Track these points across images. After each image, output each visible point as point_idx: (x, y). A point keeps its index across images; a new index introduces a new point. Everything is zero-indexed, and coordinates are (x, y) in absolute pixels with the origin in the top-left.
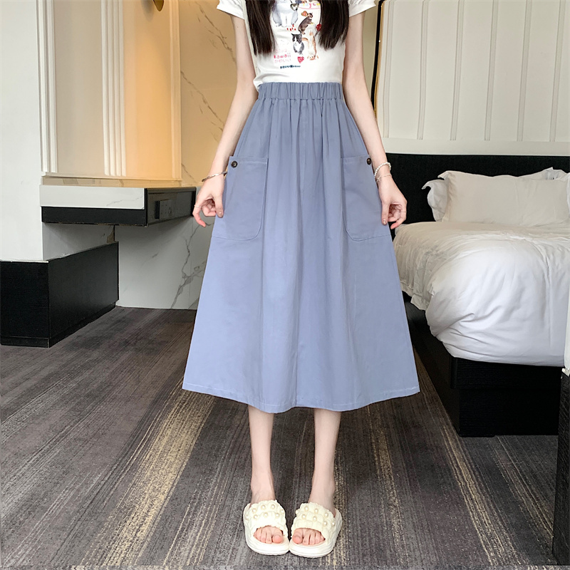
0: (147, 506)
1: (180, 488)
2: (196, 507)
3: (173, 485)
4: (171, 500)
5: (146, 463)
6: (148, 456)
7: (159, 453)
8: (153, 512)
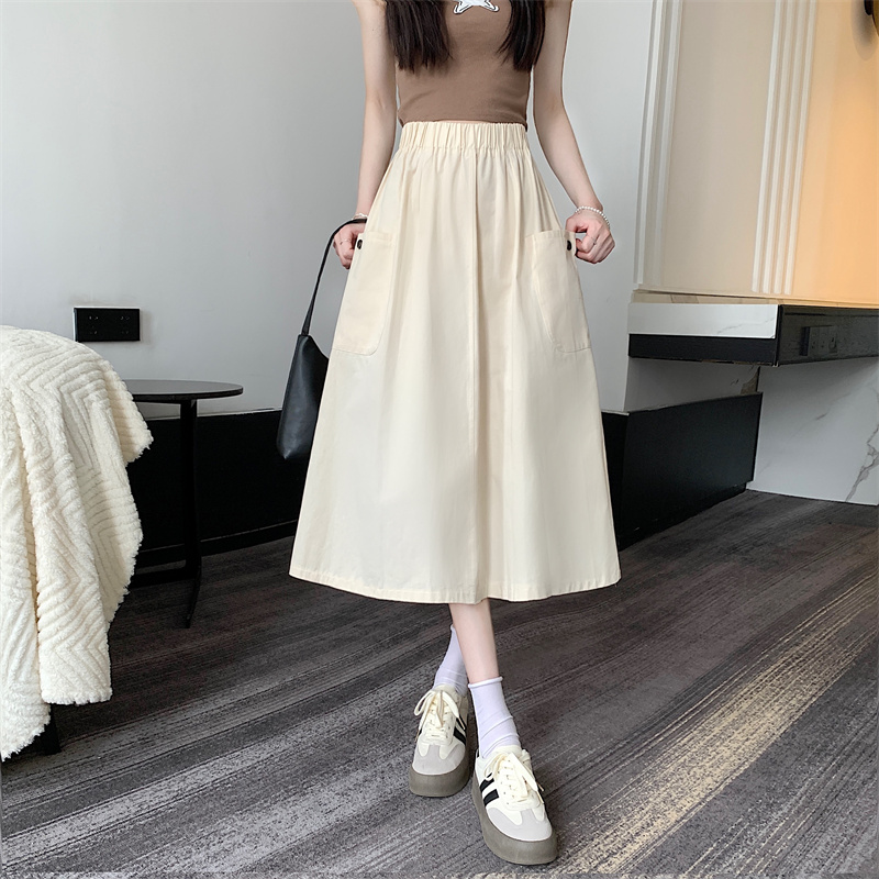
0: (639, 824)
1: (713, 809)
2: (726, 851)
3: (703, 800)
4: (686, 826)
5: (676, 750)
6: (686, 739)
7: (707, 738)
8: (645, 837)
